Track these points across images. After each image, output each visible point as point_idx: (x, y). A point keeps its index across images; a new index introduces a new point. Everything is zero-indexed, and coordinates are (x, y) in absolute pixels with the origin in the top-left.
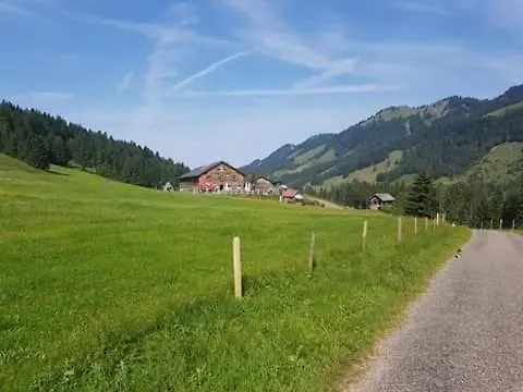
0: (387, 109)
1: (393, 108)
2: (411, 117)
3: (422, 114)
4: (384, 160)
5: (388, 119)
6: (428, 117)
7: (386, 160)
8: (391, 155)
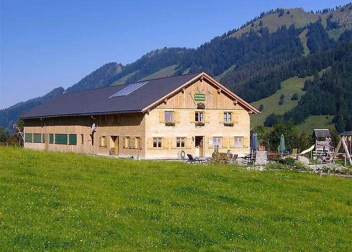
0: (271, 12)
1: (281, 12)
2: (310, 27)
3: (324, 24)
4: (273, 93)
5: (273, 29)
6: (334, 26)
7: (278, 94)
8: (284, 84)
